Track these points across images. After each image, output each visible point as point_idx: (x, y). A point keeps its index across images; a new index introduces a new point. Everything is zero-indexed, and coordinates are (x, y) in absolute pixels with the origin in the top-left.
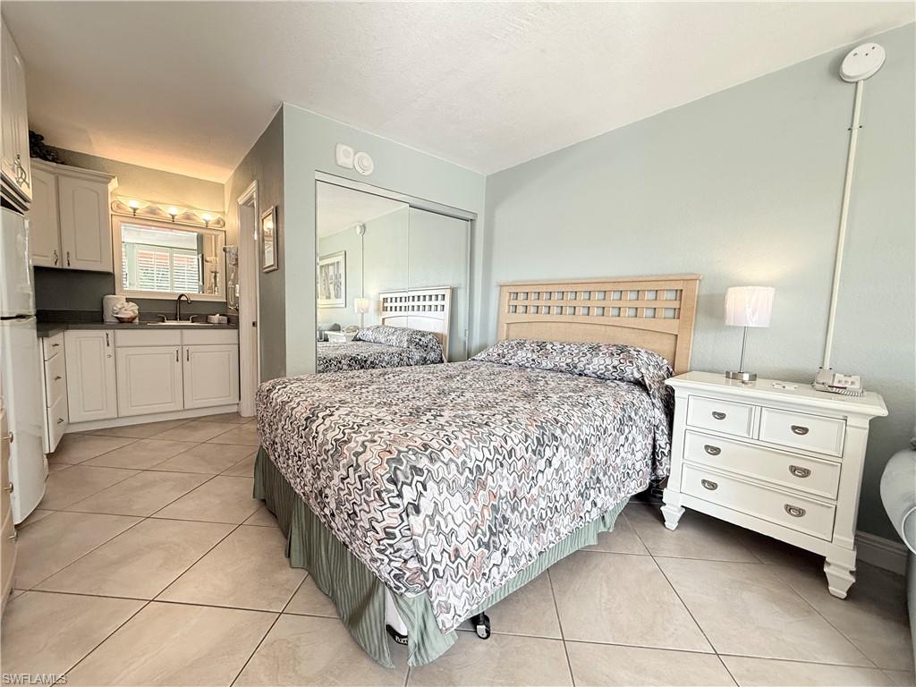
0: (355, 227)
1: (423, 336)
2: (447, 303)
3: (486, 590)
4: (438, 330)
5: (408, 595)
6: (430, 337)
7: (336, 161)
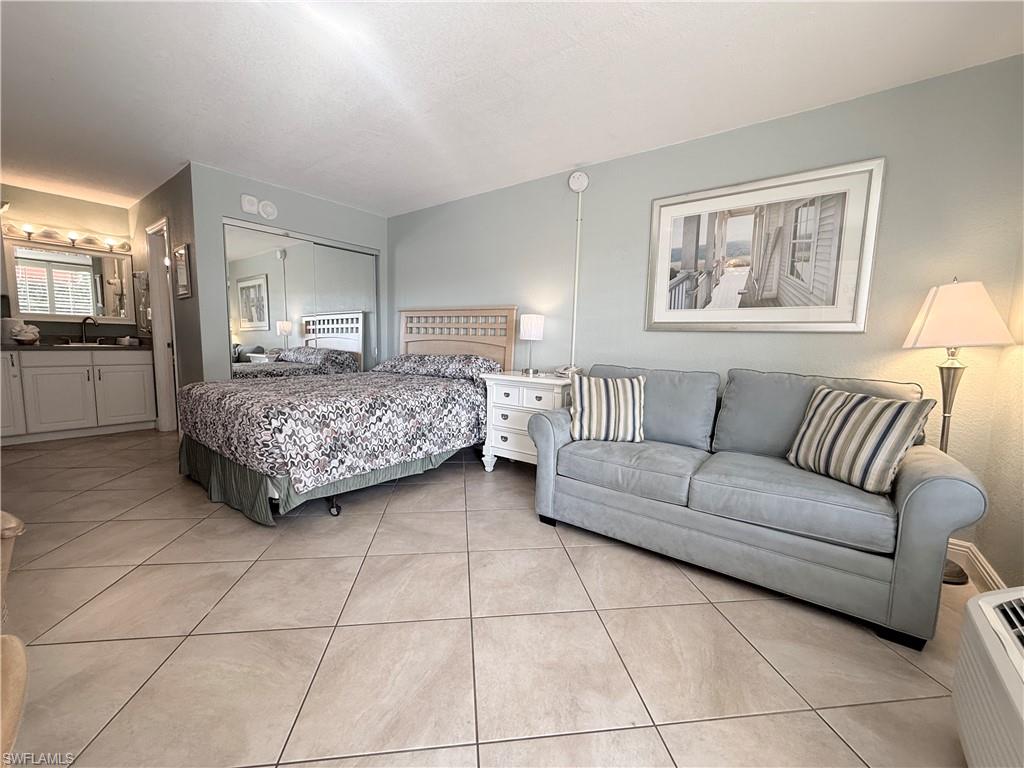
0: (276, 251)
1: (340, 354)
2: (360, 325)
3: (327, 479)
4: (354, 350)
5: (278, 476)
6: (347, 355)
7: (241, 207)
